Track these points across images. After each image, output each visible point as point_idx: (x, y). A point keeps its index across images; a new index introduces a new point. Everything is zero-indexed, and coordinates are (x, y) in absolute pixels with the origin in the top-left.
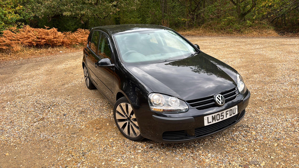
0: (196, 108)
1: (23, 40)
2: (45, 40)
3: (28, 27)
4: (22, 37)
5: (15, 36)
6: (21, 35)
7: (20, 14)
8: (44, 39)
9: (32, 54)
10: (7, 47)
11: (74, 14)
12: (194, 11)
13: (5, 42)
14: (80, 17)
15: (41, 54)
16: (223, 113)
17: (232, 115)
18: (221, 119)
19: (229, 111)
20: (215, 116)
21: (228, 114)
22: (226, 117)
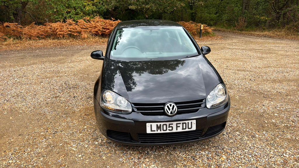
0: (141, 113)
1: (91, 29)
2: (109, 31)
3: (97, 18)
4: (91, 26)
5: (86, 25)
6: (91, 25)
7: (97, 6)
8: (108, 29)
9: (96, 42)
10: (78, 34)
11: (139, 7)
12: (281, 9)
13: (77, 29)
14: (146, 11)
15: (103, 43)
16: (172, 124)
17: (186, 129)
18: (169, 130)
19: (181, 123)
20: (160, 125)
21: (179, 127)
22: (177, 130)
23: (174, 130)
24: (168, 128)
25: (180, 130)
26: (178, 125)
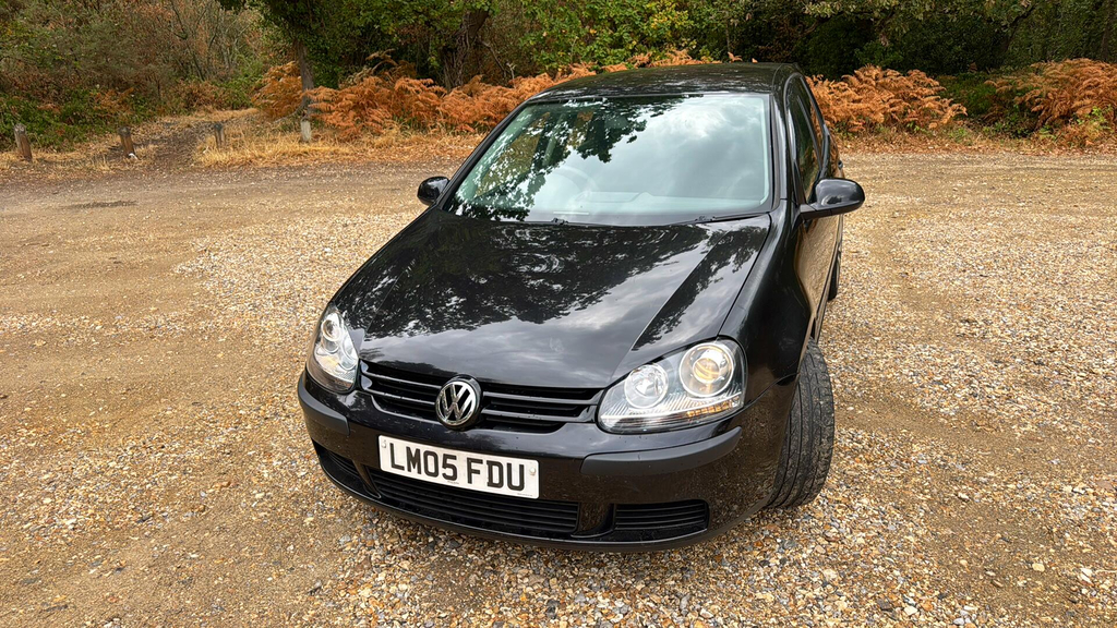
0: (375, 396)
7: (692, 12)
16: (454, 458)
17: (500, 485)
18: (444, 475)
19: (485, 462)
20: (418, 451)
21: (478, 472)
22: (470, 481)
23: (461, 482)
24: (441, 470)
25: (480, 484)
26: (475, 466)
